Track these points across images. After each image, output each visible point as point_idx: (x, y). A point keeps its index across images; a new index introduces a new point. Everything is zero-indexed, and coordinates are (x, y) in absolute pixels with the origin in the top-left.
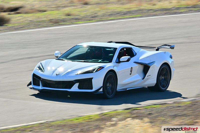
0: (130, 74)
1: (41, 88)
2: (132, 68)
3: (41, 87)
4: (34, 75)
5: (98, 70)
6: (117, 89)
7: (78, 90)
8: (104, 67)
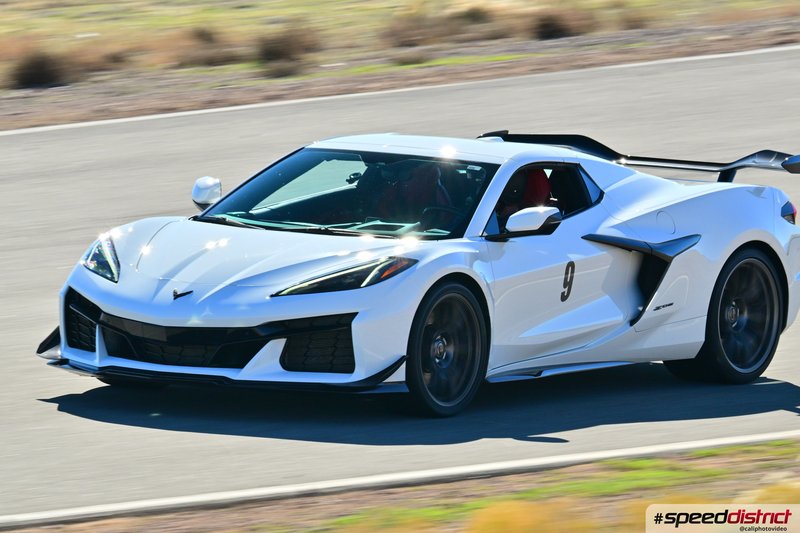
0: (564, 298)
1: (97, 360)
2: (571, 265)
3: (100, 360)
4: (72, 298)
5: (386, 274)
6: (490, 372)
7: (280, 374)
8: (416, 262)
